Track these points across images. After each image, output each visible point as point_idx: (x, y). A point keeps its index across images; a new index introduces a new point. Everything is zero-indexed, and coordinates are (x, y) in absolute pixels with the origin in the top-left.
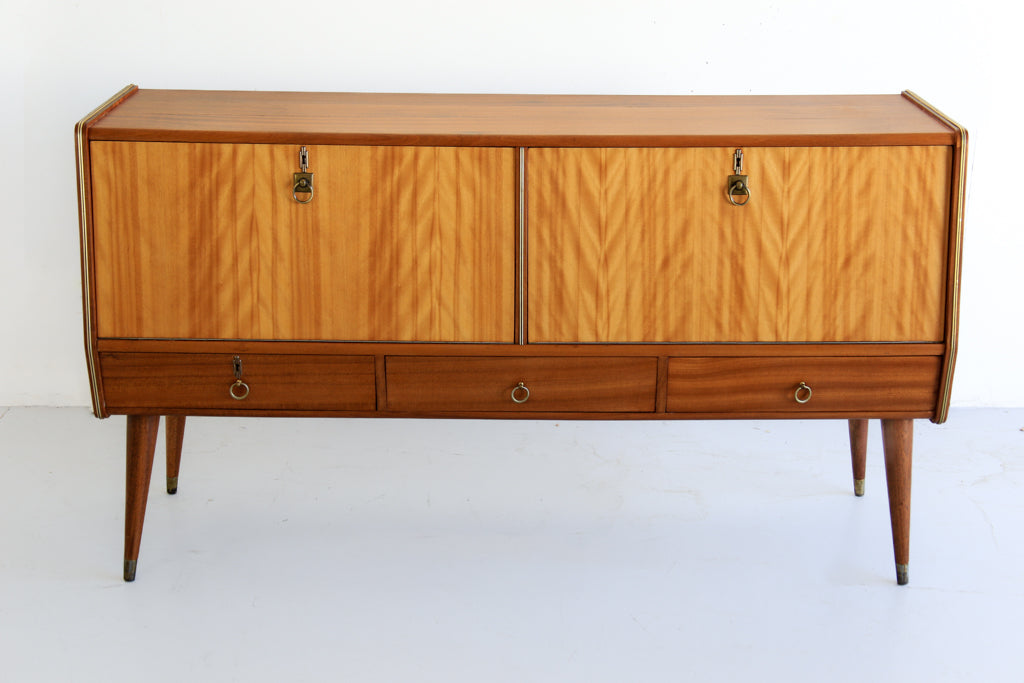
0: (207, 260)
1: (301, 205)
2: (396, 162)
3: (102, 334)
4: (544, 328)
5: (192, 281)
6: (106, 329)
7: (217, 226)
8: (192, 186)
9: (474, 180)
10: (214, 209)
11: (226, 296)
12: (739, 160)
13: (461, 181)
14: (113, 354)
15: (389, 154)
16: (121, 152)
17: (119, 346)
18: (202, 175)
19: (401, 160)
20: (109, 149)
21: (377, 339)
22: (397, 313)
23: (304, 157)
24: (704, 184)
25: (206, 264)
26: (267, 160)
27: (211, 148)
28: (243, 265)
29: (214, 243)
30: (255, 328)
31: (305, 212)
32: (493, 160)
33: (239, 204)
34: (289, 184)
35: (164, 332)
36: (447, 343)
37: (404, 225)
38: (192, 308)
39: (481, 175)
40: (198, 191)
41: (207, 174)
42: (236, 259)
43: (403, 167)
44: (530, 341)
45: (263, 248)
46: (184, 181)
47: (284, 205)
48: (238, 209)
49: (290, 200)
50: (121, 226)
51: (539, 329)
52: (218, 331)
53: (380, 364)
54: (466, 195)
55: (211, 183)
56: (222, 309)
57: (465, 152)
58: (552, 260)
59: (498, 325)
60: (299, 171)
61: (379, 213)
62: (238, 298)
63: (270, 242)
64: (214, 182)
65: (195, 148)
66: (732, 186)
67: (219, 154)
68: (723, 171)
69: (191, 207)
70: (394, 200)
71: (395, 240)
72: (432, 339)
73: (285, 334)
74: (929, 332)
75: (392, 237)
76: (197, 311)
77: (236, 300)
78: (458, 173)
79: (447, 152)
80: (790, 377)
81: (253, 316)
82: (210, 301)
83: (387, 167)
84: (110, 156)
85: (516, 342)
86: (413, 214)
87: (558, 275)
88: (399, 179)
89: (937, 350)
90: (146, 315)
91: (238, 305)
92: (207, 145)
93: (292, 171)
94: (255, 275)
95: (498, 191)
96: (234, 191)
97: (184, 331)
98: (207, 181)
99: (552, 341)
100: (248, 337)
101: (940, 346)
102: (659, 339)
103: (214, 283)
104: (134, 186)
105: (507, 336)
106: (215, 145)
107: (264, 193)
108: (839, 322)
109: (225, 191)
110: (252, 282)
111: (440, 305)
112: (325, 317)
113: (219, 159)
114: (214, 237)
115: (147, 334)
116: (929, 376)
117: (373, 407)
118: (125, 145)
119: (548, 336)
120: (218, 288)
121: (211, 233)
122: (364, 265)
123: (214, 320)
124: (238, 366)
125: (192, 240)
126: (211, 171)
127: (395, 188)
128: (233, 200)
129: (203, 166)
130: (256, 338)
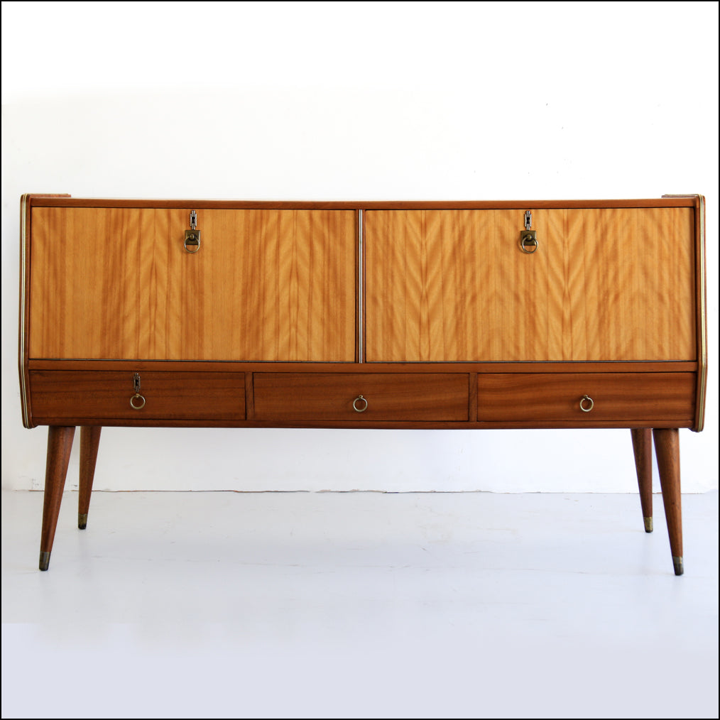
0: (117, 298)
1: (190, 255)
2: (264, 221)
3: (32, 356)
4: (379, 351)
5: (104, 314)
6: (36, 352)
7: (125, 271)
8: (107, 240)
9: (323, 235)
10: (123, 258)
11: (130, 326)
12: (528, 219)
13: (314, 236)
14: (40, 371)
15: (259, 215)
16: (55, 215)
17: (45, 365)
18: (115, 232)
19: (268, 220)
20: (46, 213)
21: (247, 359)
22: (263, 338)
23: (193, 218)
24: (502, 237)
25: (116, 301)
26: (165, 221)
27: (123, 212)
28: (144, 301)
29: (122, 285)
30: (152, 351)
31: (193, 260)
32: (338, 220)
33: (143, 254)
34: (181, 239)
35: (82, 354)
36: (301, 362)
37: (270, 269)
38: (104, 334)
39: (329, 231)
40: (111, 244)
41: (119, 231)
42: (138, 297)
43: (269, 225)
44: (367, 361)
45: (160, 290)
46: (101, 237)
47: (178, 255)
48: (142, 259)
49: (182, 252)
50: (52, 271)
51: (375, 350)
52: (122, 353)
53: (249, 379)
54: (318, 248)
55: (121, 238)
56: (127, 336)
57: (316, 213)
58: (385, 297)
59: (343, 348)
60: (189, 229)
61: (250, 260)
62: (139, 327)
63: (165, 283)
64: (124, 238)
65: (111, 211)
66: (524, 238)
67: (129, 217)
68: (516, 227)
69: (106, 256)
70: (262, 251)
71: (262, 282)
72: (291, 360)
73: (174, 355)
74: (684, 353)
75: (260, 280)
76: (107, 338)
77: (138, 328)
78: (311, 229)
79: (304, 214)
80: (575, 391)
81: (151, 341)
82: (118, 330)
83: (257, 225)
84: (46, 219)
85: (356, 361)
86: (277, 261)
87: (389, 309)
88: (266, 234)
89: (692, 367)
90: (68, 340)
91: (139, 332)
92: (120, 210)
93: (184, 230)
94: (153, 310)
95: (343, 244)
96: (139, 244)
97: (96, 353)
98: (118, 237)
99: (385, 360)
100: (146, 358)
101: (693, 364)
102: (469, 359)
103: (121, 315)
104: (63, 241)
105: (349, 357)
106: (126, 210)
107: (162, 246)
108: (613, 346)
109: (133, 244)
110: (150, 314)
111: (297, 332)
112: (206, 342)
113: (128, 220)
114: (123, 280)
115: (68, 355)
116: (686, 390)
117: (243, 417)
118: (58, 209)
119: (381, 357)
120: (125, 319)
121: (120, 276)
122: (238, 301)
123: (120, 344)
124: (137, 381)
125: (106, 282)
126: (122, 229)
127: (263, 241)
128: (138, 252)
129: (116, 225)
130: (152, 358)
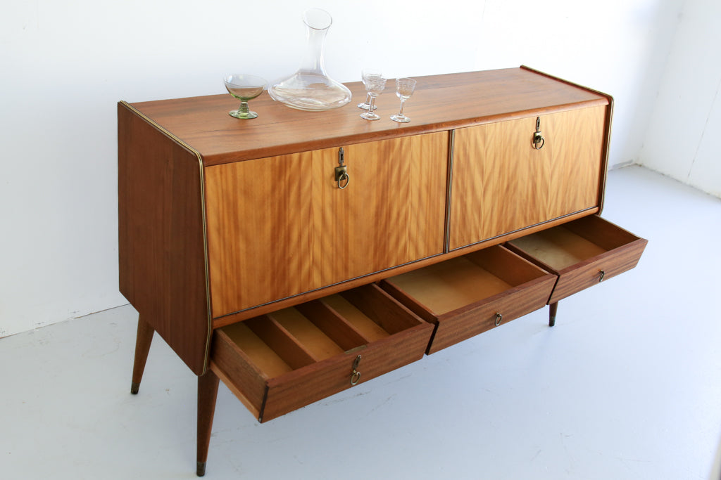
0: (283, 242)
1: (339, 189)
2: (391, 150)
3: (215, 316)
4: (457, 240)
5: (273, 260)
6: (217, 311)
7: (289, 215)
8: (273, 189)
9: (429, 154)
10: (287, 203)
11: (294, 265)
12: (538, 123)
13: (423, 156)
15: (387, 144)
16: (226, 172)
17: (226, 321)
18: (280, 179)
19: (394, 147)
20: (218, 171)
21: (377, 270)
22: (388, 251)
23: (342, 155)
24: (525, 139)
25: (282, 245)
27: (286, 158)
28: (304, 240)
29: (287, 229)
30: (311, 283)
31: (341, 194)
32: (437, 140)
33: (303, 196)
34: (331, 176)
35: (256, 301)
36: (411, 263)
37: (393, 191)
38: (273, 279)
40: (277, 192)
41: (283, 178)
42: (300, 236)
43: (394, 152)
44: (450, 250)
46: (268, 187)
47: (329, 191)
48: (302, 202)
49: (333, 187)
51: (454, 241)
52: (289, 291)
55: (285, 185)
56: (291, 275)
58: (462, 198)
59: (436, 244)
60: (338, 165)
61: (381, 185)
62: (301, 264)
64: (287, 184)
65: (275, 160)
66: (535, 138)
67: (291, 162)
68: (532, 130)
69: (272, 205)
70: (389, 175)
71: (389, 203)
72: (405, 262)
73: (328, 281)
75: (387, 200)
76: (276, 280)
78: (421, 151)
79: (416, 138)
81: (309, 275)
82: (284, 271)
83: (386, 154)
84: (219, 177)
85: (444, 252)
86: (398, 184)
87: (464, 205)
88: (392, 160)
90: (243, 292)
91: (301, 269)
92: (283, 156)
93: (335, 166)
94: (311, 246)
96: (300, 188)
97: (266, 297)
98: (283, 183)
99: (460, 246)
100: (306, 290)
102: (503, 232)
103: (287, 258)
105: (440, 250)
106: (288, 156)
109: (294, 188)
110: (309, 250)
111: (409, 239)
112: (351, 265)
113: (290, 167)
114: (287, 224)
115: (244, 306)
118: (229, 166)
120: (289, 261)
121: (285, 221)
122: (372, 223)
123: (287, 284)
125: (273, 229)
126: (286, 175)
127: (390, 168)
128: (299, 195)
129: (280, 171)
130: (313, 289)
